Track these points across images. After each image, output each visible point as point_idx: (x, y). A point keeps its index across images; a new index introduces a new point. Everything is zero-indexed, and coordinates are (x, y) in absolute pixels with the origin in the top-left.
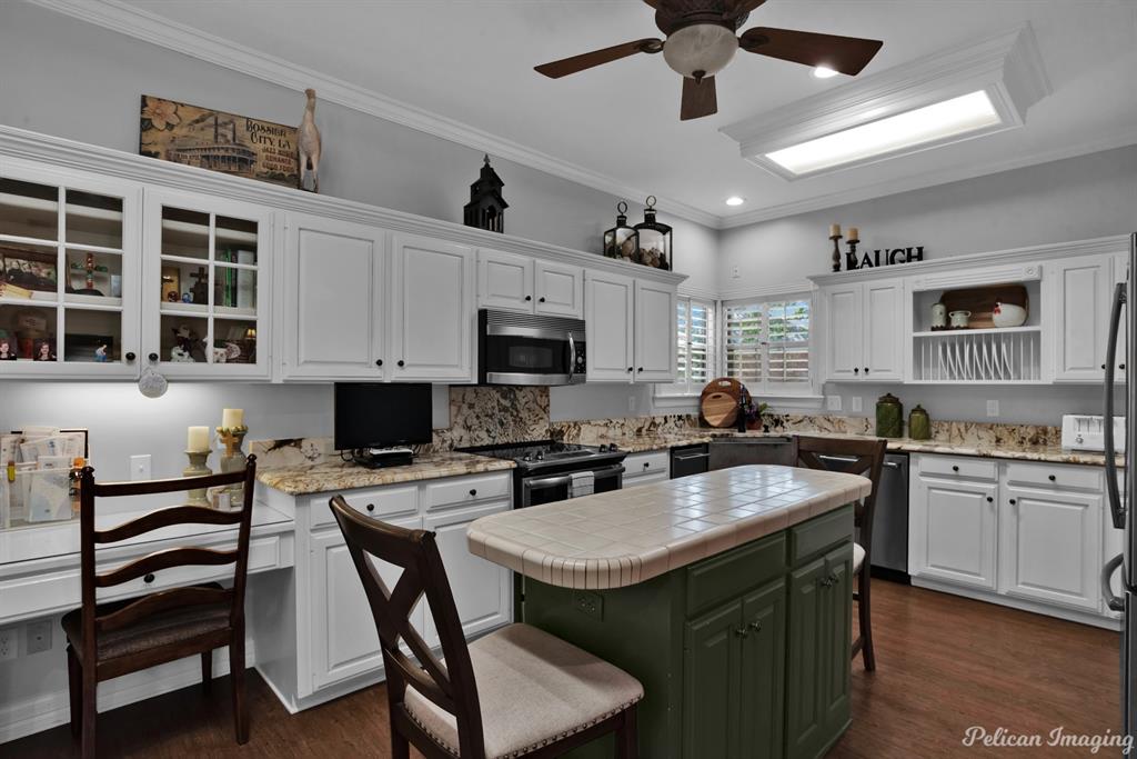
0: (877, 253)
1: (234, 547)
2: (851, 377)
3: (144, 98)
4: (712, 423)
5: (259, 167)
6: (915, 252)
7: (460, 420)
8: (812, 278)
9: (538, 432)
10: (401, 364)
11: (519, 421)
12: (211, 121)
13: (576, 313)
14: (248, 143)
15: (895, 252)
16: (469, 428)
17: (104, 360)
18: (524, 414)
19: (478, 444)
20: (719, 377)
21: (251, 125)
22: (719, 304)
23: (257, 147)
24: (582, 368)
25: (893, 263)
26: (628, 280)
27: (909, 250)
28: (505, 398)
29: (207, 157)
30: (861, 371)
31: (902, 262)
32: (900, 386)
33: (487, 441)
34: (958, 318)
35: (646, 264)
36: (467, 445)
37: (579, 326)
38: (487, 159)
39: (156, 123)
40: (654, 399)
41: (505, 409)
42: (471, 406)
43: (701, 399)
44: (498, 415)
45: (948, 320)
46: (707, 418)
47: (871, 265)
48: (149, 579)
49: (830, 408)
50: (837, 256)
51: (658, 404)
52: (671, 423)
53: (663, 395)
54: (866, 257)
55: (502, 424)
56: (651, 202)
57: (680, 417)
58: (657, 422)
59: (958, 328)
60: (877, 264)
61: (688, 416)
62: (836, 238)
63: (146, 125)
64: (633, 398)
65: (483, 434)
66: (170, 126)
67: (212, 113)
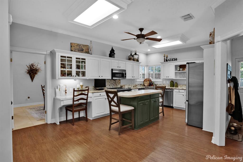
0: (170, 59)
1: (86, 98)
2: (166, 78)
3: (71, 43)
4: (146, 85)
5: (84, 51)
6: (176, 59)
7: (108, 84)
8: (161, 63)
9: (119, 86)
10: (102, 76)
11: (116, 85)
12: (78, 45)
13: (124, 69)
14: (83, 48)
15: (173, 59)
16: (109, 85)
17: (70, 76)
18: (117, 84)
19: (111, 88)
20: (147, 78)
21: (83, 45)
22: (147, 66)
23: (84, 48)
24: (125, 77)
25: (173, 61)
26: (132, 63)
27: (175, 59)
28: (114, 81)
29: (78, 50)
30: (168, 77)
31: (174, 61)
32: (173, 79)
33: (112, 87)
34: (181, 69)
35: (135, 61)
36: (109, 88)
37: (125, 71)
38: (112, 47)
39: (73, 46)
40: (136, 81)
41: (114, 83)
42: (110, 82)
43: (144, 81)
44: (113, 84)
45: (180, 69)
46: (145, 85)
47: (169, 61)
48: (78, 101)
49: (164, 83)
50: (165, 59)
51: (137, 82)
52: (139, 85)
53: (138, 81)
54: (169, 59)
55: (114, 85)
56: (136, 51)
57: (140, 84)
58: (137, 85)
59: (181, 71)
60: (170, 61)
61: (142, 84)
62: (164, 56)
63: (71, 46)
64: (133, 81)
65: (111, 86)
66: (74, 46)
67: (78, 44)
